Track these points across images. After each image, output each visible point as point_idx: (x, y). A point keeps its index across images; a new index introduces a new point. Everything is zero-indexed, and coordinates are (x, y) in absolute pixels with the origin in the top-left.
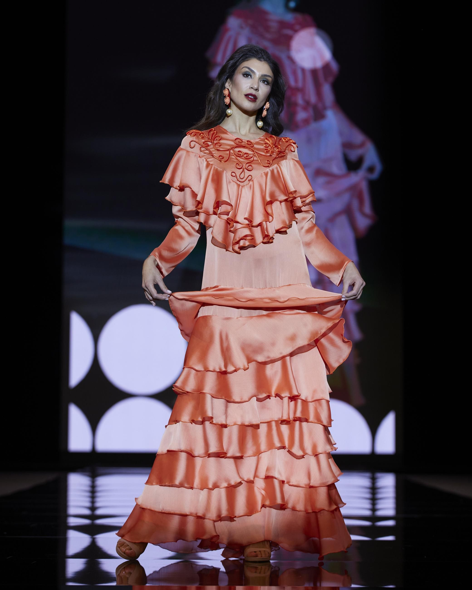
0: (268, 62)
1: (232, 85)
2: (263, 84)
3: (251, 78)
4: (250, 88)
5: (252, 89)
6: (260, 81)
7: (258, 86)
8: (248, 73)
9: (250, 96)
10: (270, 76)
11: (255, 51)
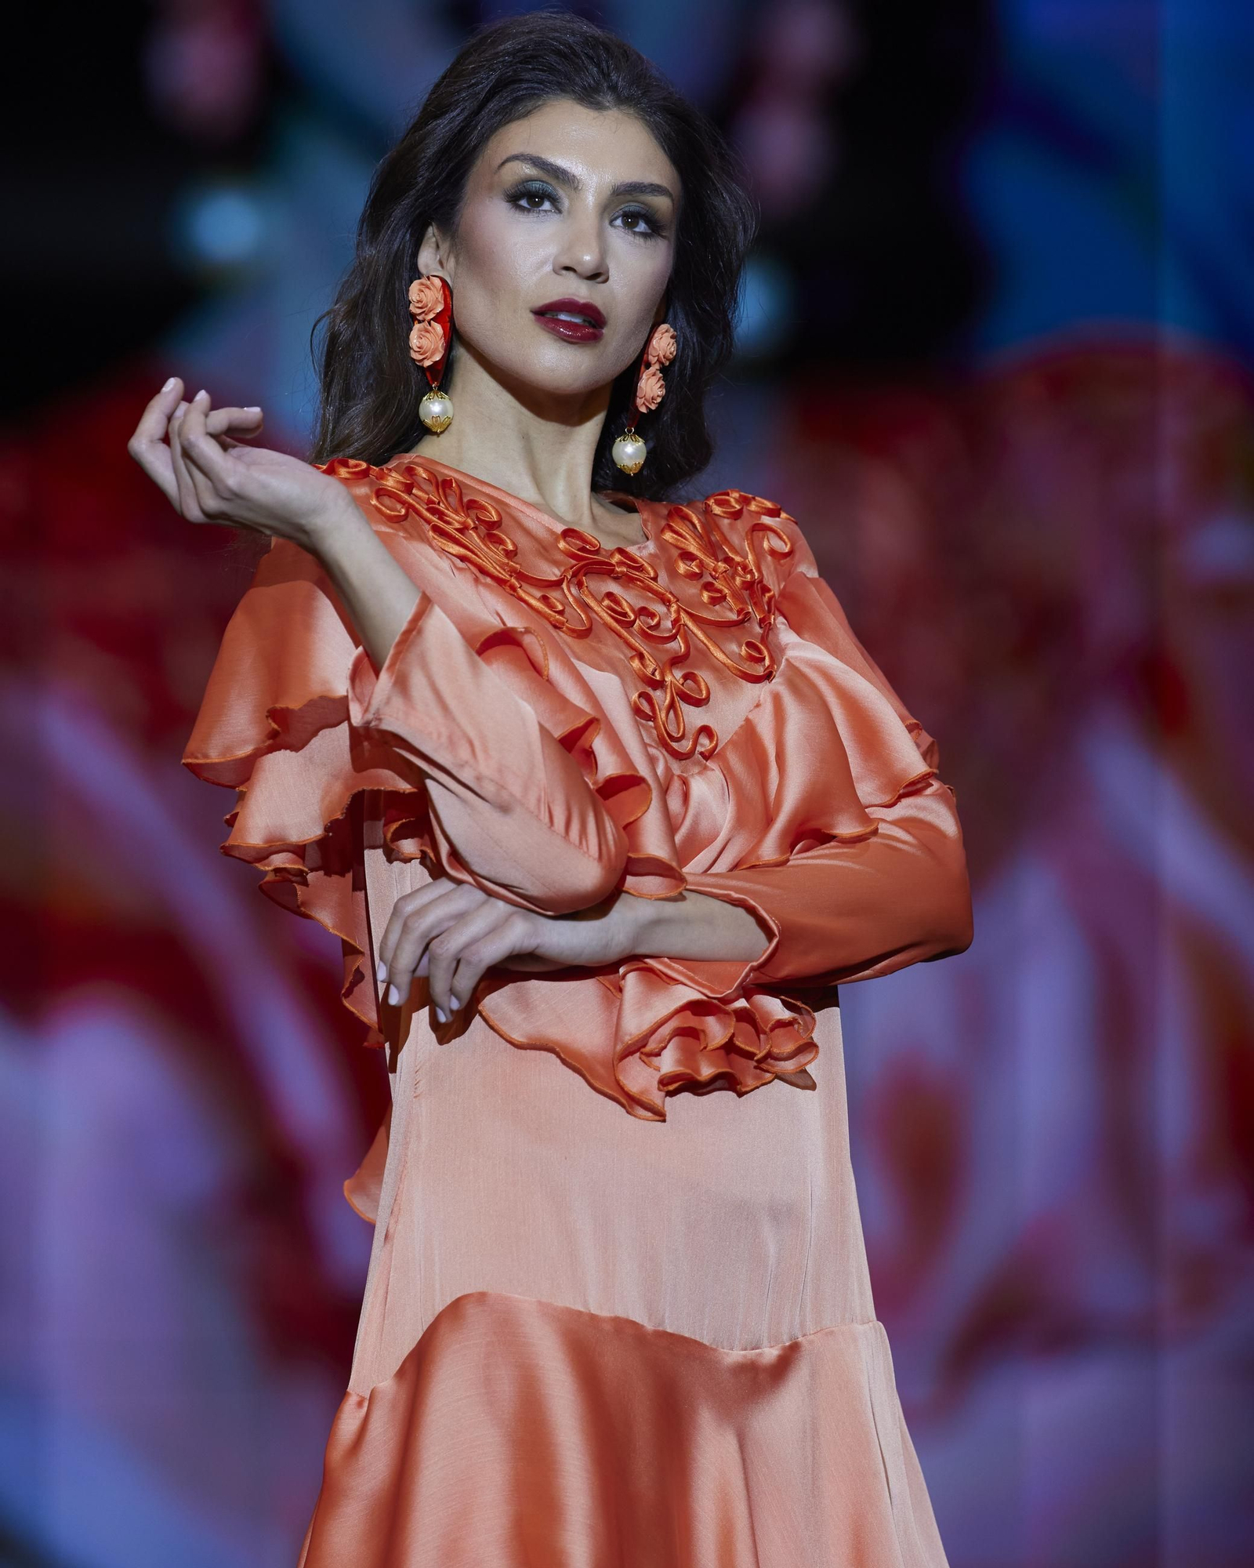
0: (643, 109)
1: (457, 262)
2: (630, 238)
3: (560, 212)
4: (555, 271)
5: (571, 274)
6: (611, 222)
7: (603, 253)
8: (537, 185)
9: (563, 317)
10: (659, 186)
11: (559, 53)
